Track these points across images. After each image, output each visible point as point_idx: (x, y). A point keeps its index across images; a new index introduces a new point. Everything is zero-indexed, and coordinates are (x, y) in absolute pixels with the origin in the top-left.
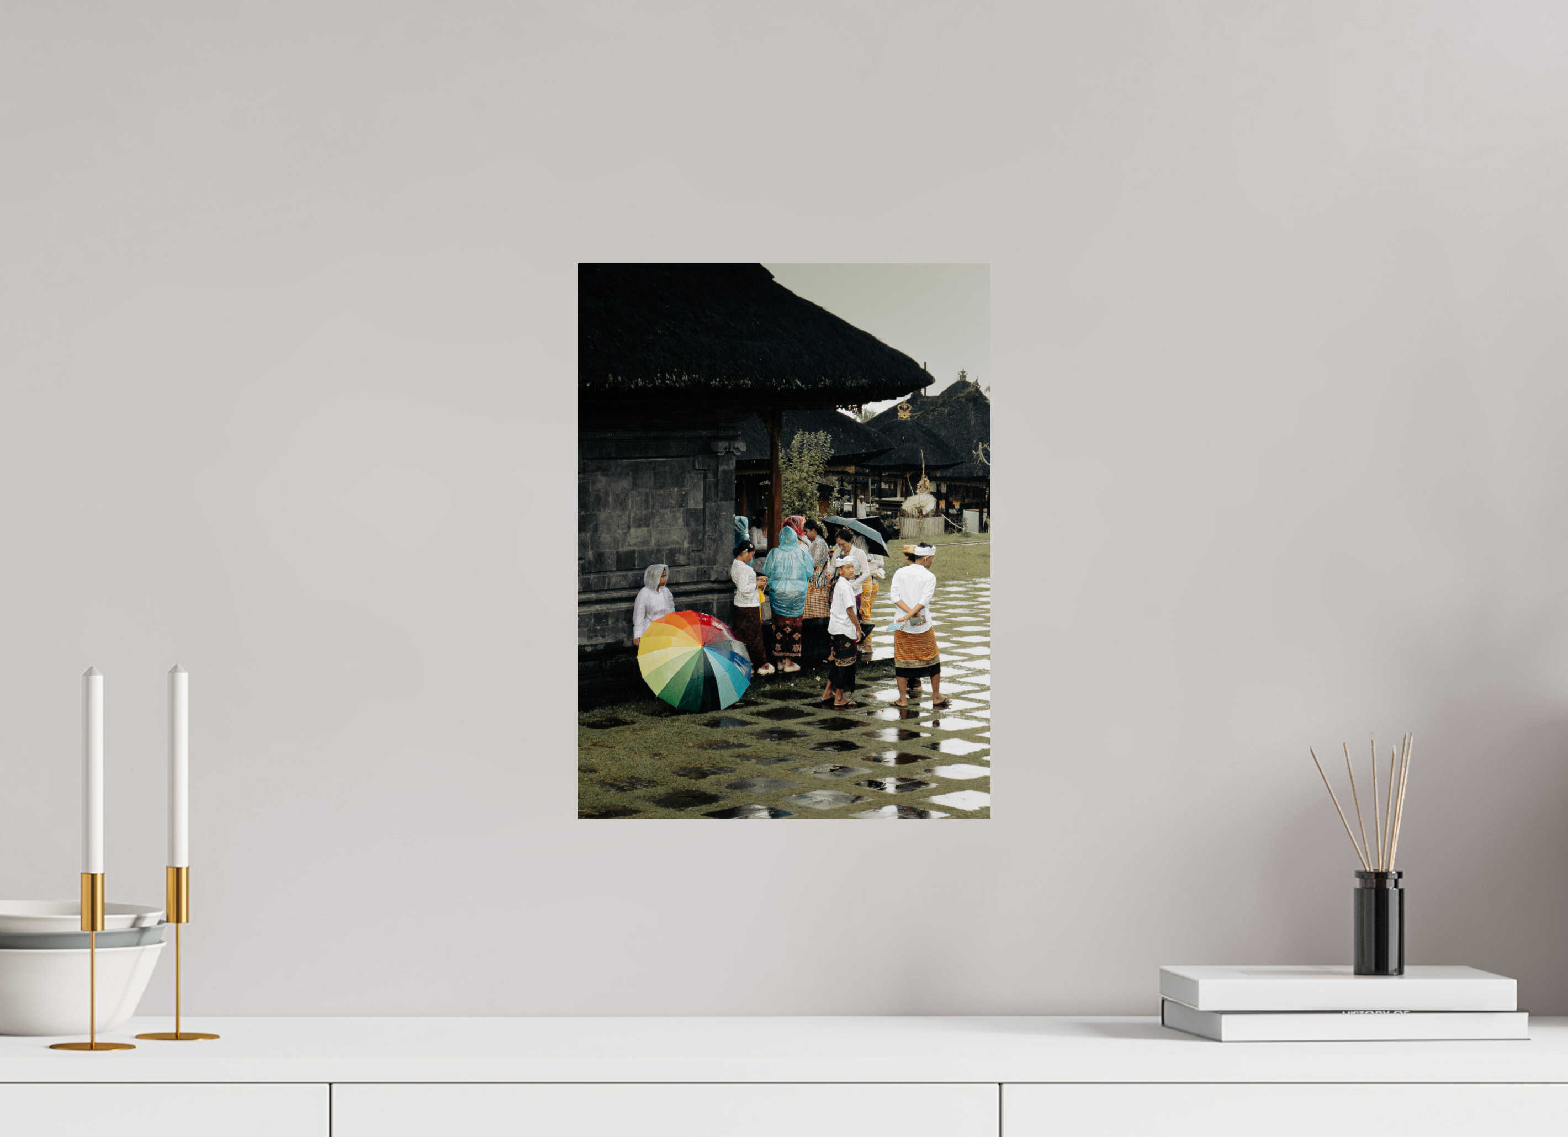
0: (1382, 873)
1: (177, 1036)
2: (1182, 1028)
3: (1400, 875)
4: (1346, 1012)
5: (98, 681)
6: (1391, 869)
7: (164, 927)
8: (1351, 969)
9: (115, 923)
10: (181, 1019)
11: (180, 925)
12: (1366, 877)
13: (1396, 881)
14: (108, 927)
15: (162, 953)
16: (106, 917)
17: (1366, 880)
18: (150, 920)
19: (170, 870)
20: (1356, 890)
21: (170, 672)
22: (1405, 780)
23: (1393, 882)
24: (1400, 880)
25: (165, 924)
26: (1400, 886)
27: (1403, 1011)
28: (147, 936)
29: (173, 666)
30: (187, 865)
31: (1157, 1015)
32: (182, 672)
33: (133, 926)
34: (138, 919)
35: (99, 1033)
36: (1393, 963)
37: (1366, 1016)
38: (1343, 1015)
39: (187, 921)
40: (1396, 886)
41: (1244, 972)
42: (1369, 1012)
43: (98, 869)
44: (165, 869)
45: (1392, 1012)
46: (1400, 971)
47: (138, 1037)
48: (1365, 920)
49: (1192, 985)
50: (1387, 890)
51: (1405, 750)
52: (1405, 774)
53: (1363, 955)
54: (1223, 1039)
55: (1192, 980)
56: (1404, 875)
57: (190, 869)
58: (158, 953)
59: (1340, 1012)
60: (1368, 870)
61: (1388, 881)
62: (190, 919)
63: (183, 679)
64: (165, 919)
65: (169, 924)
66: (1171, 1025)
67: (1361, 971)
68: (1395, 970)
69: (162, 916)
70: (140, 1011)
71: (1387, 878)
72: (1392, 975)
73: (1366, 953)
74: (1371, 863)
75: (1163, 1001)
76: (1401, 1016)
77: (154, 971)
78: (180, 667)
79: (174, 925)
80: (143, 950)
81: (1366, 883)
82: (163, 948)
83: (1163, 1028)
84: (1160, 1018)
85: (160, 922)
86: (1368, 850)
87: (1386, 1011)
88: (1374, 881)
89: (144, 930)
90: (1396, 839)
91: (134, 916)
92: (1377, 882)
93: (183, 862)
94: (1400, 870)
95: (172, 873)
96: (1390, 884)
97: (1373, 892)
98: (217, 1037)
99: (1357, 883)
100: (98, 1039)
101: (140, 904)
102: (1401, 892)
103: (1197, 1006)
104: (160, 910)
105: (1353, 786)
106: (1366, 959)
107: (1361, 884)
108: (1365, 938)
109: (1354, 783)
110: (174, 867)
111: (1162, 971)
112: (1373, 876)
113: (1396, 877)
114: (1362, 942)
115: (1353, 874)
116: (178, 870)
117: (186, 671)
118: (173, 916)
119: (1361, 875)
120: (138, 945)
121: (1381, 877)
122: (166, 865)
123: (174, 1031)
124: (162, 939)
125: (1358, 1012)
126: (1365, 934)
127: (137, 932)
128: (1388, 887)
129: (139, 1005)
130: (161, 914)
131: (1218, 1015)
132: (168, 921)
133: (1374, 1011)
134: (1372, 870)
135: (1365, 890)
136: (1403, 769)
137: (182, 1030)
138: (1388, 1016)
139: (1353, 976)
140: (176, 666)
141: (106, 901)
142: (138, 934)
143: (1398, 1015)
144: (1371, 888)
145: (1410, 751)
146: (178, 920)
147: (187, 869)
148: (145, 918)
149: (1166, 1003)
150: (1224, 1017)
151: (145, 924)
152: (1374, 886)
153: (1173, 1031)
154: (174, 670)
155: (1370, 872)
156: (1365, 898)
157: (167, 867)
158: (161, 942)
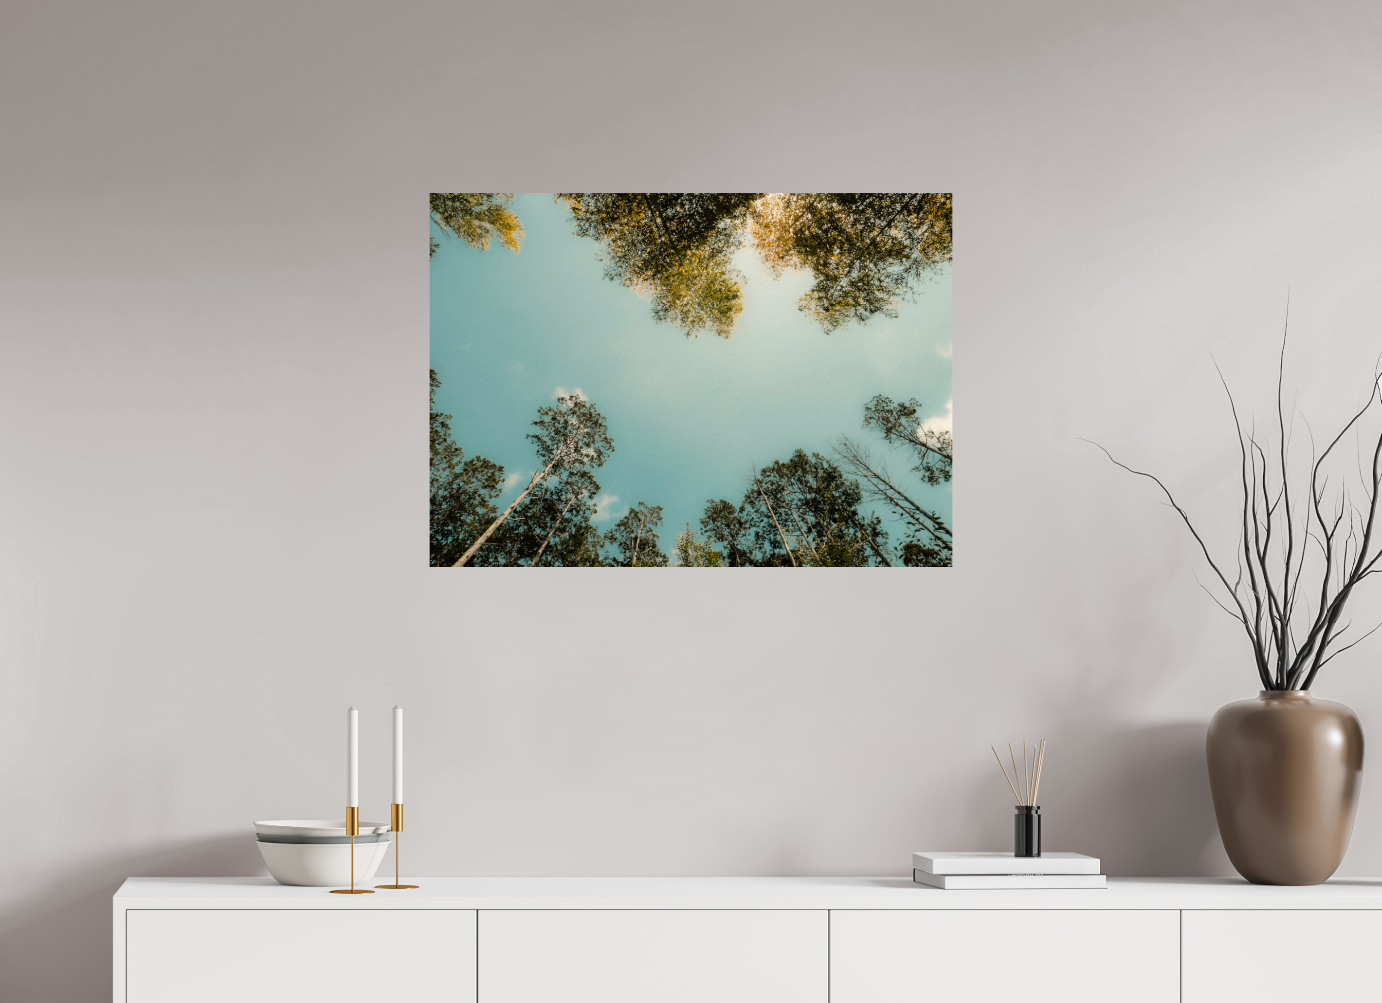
0: (1029, 807)
1: (397, 887)
2: (925, 883)
3: (1039, 808)
4: (1011, 875)
5: (355, 714)
6: (1034, 805)
7: (390, 834)
8: (1013, 854)
9: (364, 831)
10: (399, 879)
11: (398, 832)
12: (1021, 809)
13: (1037, 811)
14: (361, 833)
15: (389, 846)
16: (360, 828)
17: (1021, 810)
18: (383, 830)
19: (393, 806)
20: (1016, 815)
21: (393, 709)
22: (1041, 762)
23: (1035, 811)
24: (1039, 810)
25: (391, 832)
26: (1039, 813)
27: (1040, 875)
28: (381, 838)
29: (395, 706)
30: (402, 803)
31: (911, 876)
32: (399, 709)
33: (374, 833)
34: (377, 829)
35: (356, 885)
36: (1035, 850)
37: (1021, 877)
38: (1009, 876)
39: (402, 830)
40: (1037, 813)
41: (957, 855)
42: (1023, 875)
43: (355, 804)
44: (390, 805)
45: (1034, 875)
46: (1039, 855)
47: (376, 887)
48: (1020, 830)
49: (930, 862)
50: (1032, 815)
51: (1042, 747)
52: (1041, 758)
53: (1019, 847)
54: (946, 888)
55: (929, 859)
56: (1041, 808)
57: (404, 805)
58: (387, 846)
59: (1007, 875)
60: (1022, 805)
61: (1032, 811)
62: (404, 830)
63: (400, 712)
64: (390, 829)
65: (392, 832)
66: (919, 881)
67: (1018, 855)
68: (1036, 855)
69: (389, 828)
70: (377, 874)
71: (1032, 809)
72: (1035, 857)
73: (1021, 846)
74: (1023, 802)
75: (914, 870)
76: (1039, 877)
77: (385, 855)
78: (398, 706)
79: (395, 832)
80: (379, 845)
81: (1021, 812)
82: (389, 844)
83: (915, 883)
84: (913, 878)
85: (388, 831)
86: (1022, 796)
87: (1031, 875)
88: (1025, 811)
89: (379, 835)
90: (1037, 790)
91: (374, 828)
92: (1027, 811)
93: (400, 801)
94: (1039, 805)
95: (394, 808)
96: (1033, 812)
97: (1025, 816)
98: (418, 887)
99: (1016, 812)
100: (355, 888)
101: (377, 822)
102: (1039, 816)
103: (932, 872)
104: (388, 825)
105: (1014, 764)
106: (1021, 849)
107: (1018, 812)
108: (1020, 839)
109: (1015, 763)
110: (395, 804)
111: (914, 855)
112: (1025, 808)
113: (1037, 809)
114: (1019, 840)
115: (1014, 807)
116: (397, 806)
117: (402, 708)
118: (395, 828)
119: (1018, 808)
120: (376, 842)
121: (1029, 809)
122: (391, 803)
123: (395, 884)
124: (389, 839)
125: (1017, 875)
126: (1020, 836)
127: (375, 836)
128: (1032, 813)
129: (377, 871)
130: (389, 827)
131: (943, 877)
132: (392, 830)
133: (1025, 875)
134: (1024, 806)
135: (1020, 816)
136: (1040, 756)
137: (399, 884)
138: (1032, 877)
139: (1014, 857)
140: (396, 706)
141: (359, 821)
142: (376, 837)
143: (1038, 876)
144: (1023, 814)
145: (1044, 747)
146: (397, 830)
147: (402, 805)
148: (380, 829)
149: (916, 871)
150: (946, 877)
151: (380, 832)
152: (1025, 813)
153: (919, 884)
154: (395, 708)
155: (1023, 807)
156: (1020, 819)
157: (392, 804)
158: (388, 841)
